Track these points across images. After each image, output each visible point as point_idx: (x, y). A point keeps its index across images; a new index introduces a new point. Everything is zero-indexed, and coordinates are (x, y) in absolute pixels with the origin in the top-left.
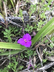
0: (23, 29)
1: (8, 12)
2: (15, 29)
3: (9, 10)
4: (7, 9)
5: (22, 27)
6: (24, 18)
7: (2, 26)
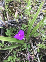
0: (20, 28)
1: (10, 18)
2: (14, 29)
3: (10, 17)
4: (9, 17)
5: (18, 26)
6: (19, 20)
7: (5, 28)
